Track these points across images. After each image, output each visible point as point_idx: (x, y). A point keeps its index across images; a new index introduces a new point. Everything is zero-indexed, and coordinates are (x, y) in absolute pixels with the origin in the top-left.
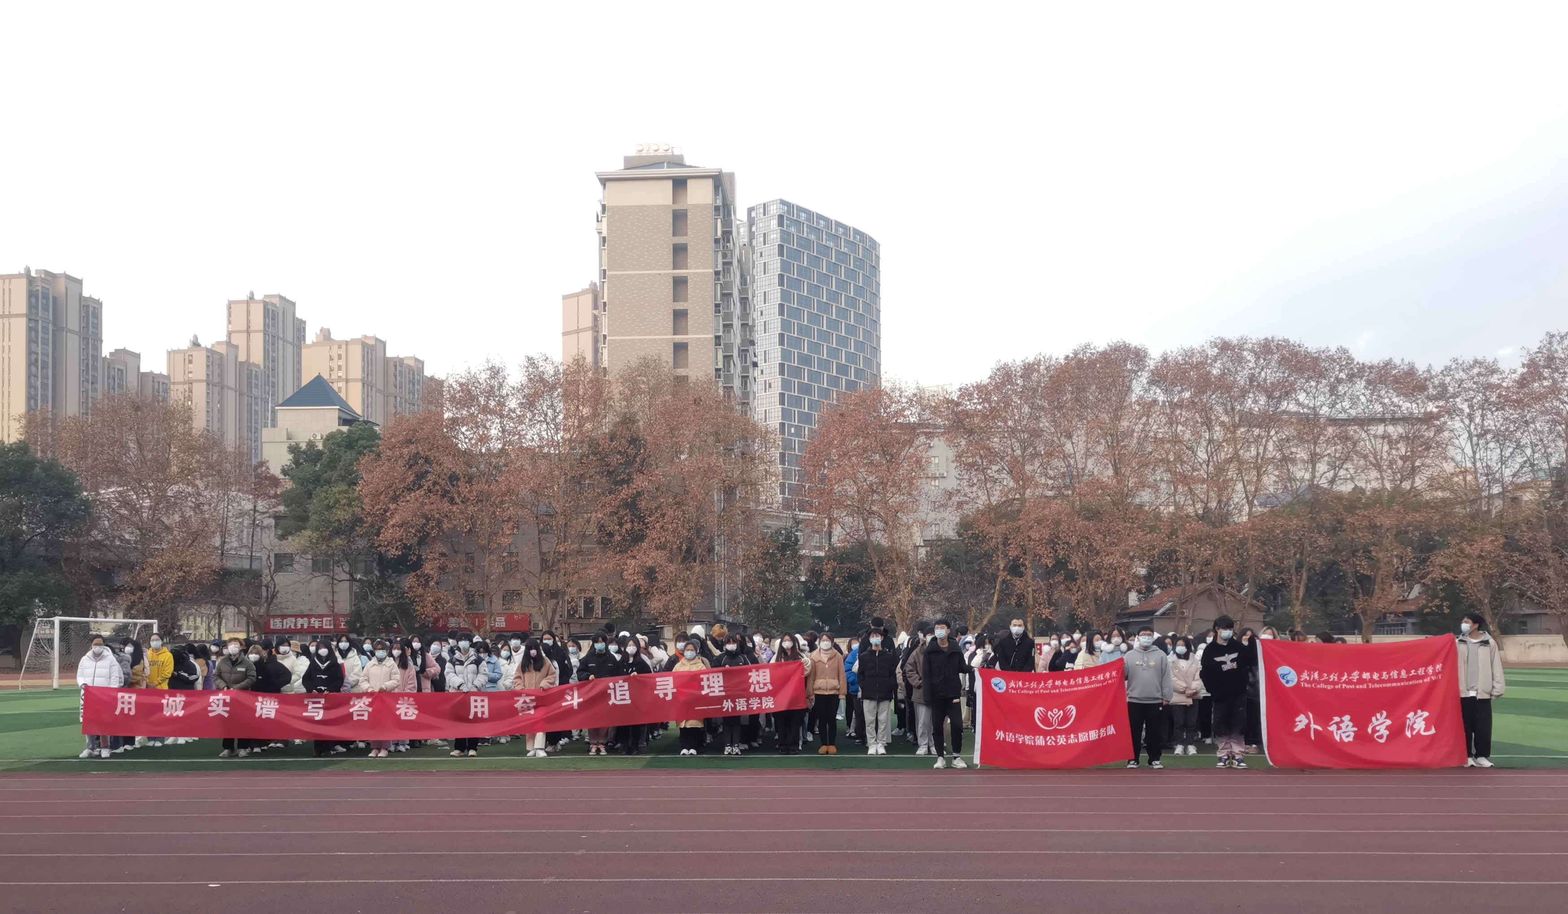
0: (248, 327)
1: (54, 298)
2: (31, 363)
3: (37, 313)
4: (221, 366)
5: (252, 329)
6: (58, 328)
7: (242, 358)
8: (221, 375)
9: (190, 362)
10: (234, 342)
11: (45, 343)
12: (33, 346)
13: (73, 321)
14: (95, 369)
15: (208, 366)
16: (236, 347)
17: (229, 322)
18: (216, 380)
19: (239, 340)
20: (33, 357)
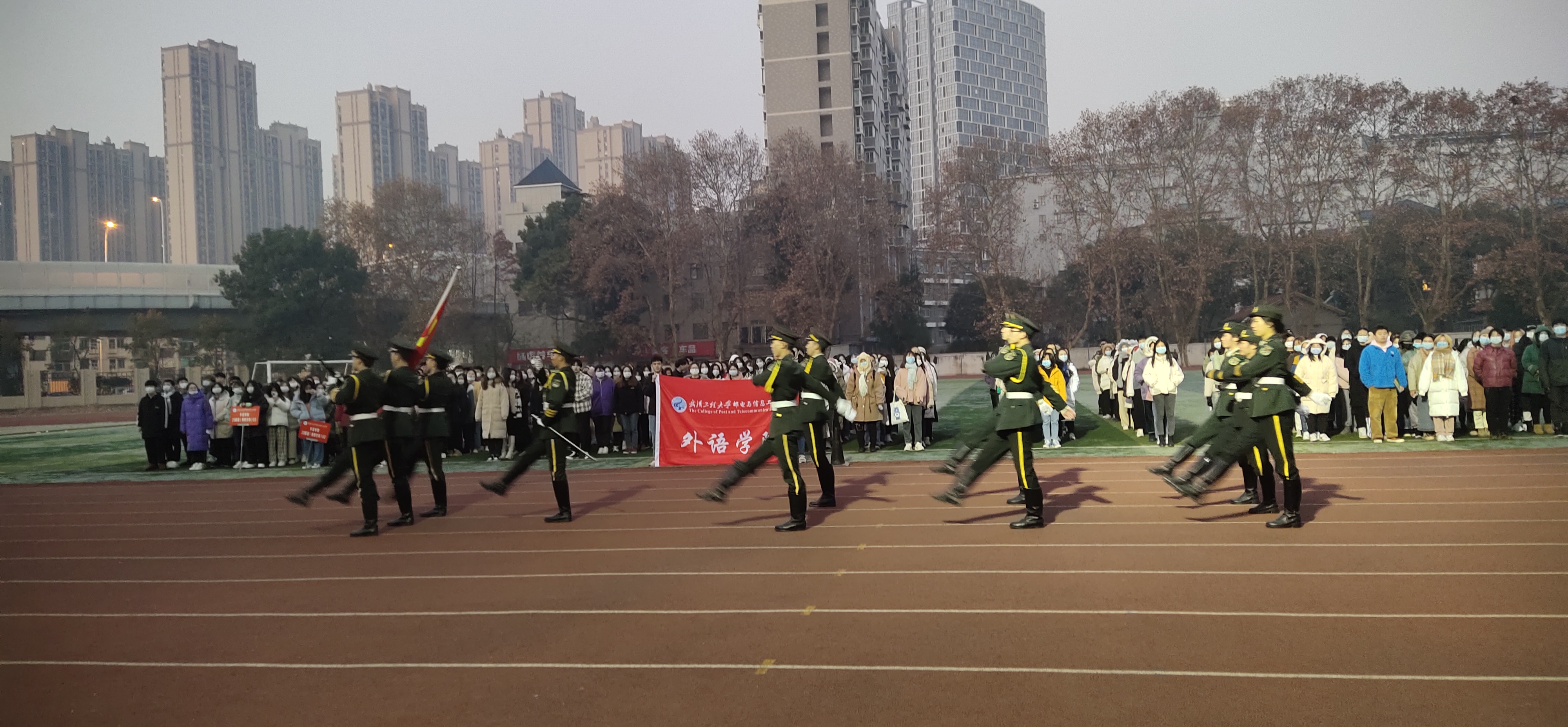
0: (540, 119)
1: (391, 107)
2: (375, 159)
3: (377, 121)
4: (520, 152)
5: (542, 121)
6: (394, 131)
7: (536, 145)
8: (520, 160)
9: (497, 151)
10: (529, 133)
11: (385, 142)
12: (376, 145)
13: (405, 124)
14: (424, 160)
15: (510, 153)
16: (531, 137)
17: (526, 117)
18: (517, 163)
19: (534, 131)
20: (377, 154)
